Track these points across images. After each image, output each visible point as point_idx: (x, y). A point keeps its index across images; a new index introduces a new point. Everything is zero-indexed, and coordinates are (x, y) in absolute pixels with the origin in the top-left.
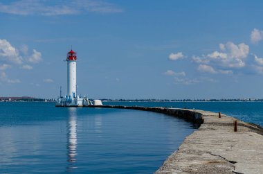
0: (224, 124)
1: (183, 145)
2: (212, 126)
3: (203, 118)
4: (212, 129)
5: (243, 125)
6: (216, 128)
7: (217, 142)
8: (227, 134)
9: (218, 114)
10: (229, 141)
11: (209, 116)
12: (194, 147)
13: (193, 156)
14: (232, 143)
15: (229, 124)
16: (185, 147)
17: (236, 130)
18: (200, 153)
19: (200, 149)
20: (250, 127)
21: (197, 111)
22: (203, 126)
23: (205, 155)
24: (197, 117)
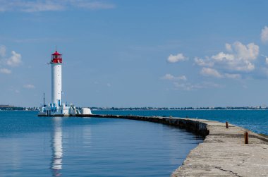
0: (233, 136)
1: (187, 159)
2: (219, 138)
3: (208, 128)
4: (219, 141)
5: (254, 137)
6: (223, 139)
7: (227, 156)
8: (237, 146)
9: (225, 124)
10: (240, 154)
11: (214, 126)
12: (201, 162)
13: (200, 171)
14: (244, 157)
15: (239, 136)
16: (190, 161)
17: (247, 142)
18: (207, 168)
19: (208, 163)
20: (262, 139)
21: (201, 120)
22: (208, 138)
23: (214, 170)
24: (201, 127)
